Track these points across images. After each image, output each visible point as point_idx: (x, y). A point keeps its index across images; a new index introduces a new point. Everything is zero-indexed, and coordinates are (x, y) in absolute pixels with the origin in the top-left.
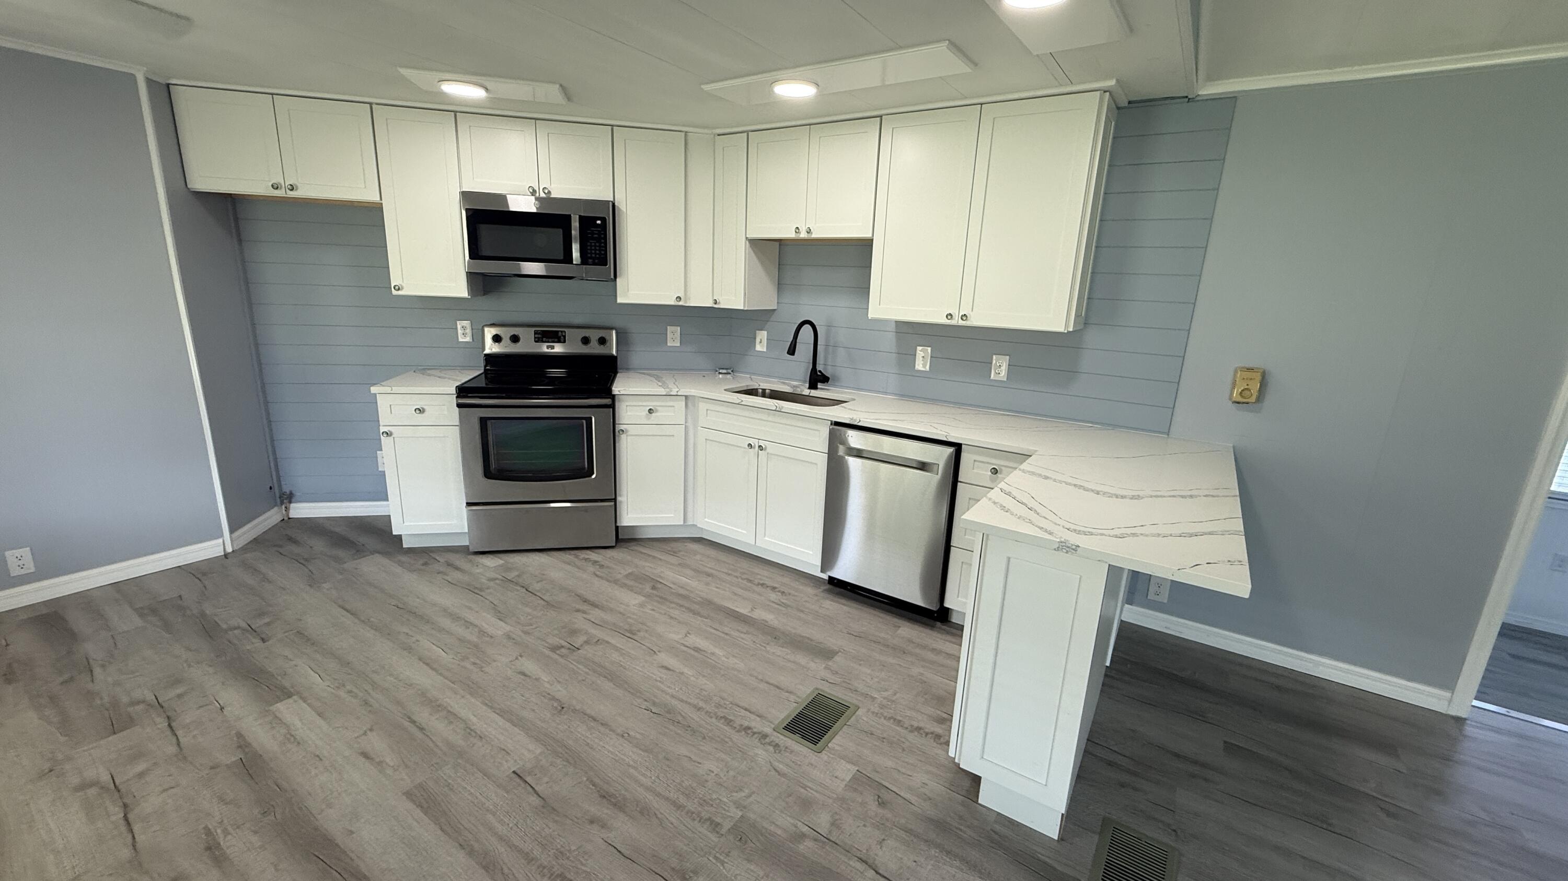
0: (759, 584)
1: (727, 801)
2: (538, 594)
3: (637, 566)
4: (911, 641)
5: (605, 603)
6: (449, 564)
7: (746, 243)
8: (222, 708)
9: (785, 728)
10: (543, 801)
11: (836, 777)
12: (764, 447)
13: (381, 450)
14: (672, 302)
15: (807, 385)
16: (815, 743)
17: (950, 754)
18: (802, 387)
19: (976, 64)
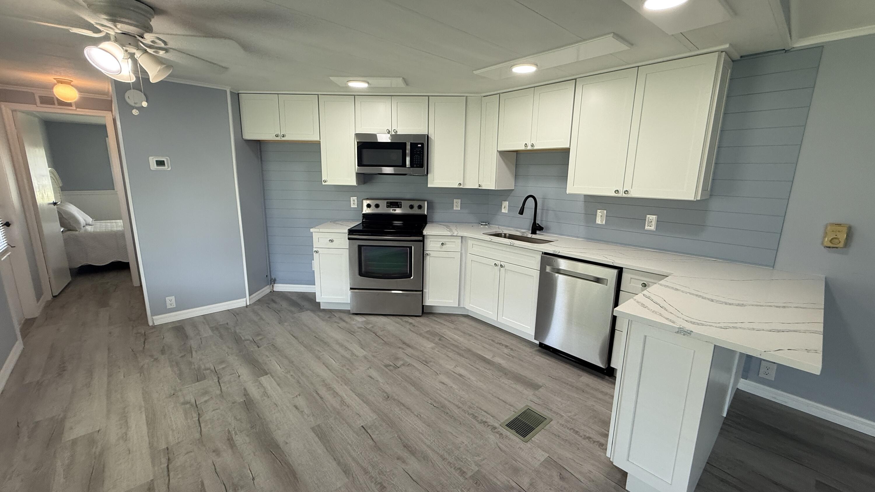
0: (498, 343)
1: (470, 460)
2: (381, 337)
3: (432, 327)
4: (588, 385)
5: (414, 345)
6: (341, 319)
7: (497, 154)
8: (239, 376)
9: (507, 425)
10: (375, 444)
11: (535, 458)
12: (503, 265)
13: (313, 260)
14: (456, 186)
15: (530, 232)
16: (524, 437)
17: (607, 455)
18: (527, 233)
19: (632, 45)
